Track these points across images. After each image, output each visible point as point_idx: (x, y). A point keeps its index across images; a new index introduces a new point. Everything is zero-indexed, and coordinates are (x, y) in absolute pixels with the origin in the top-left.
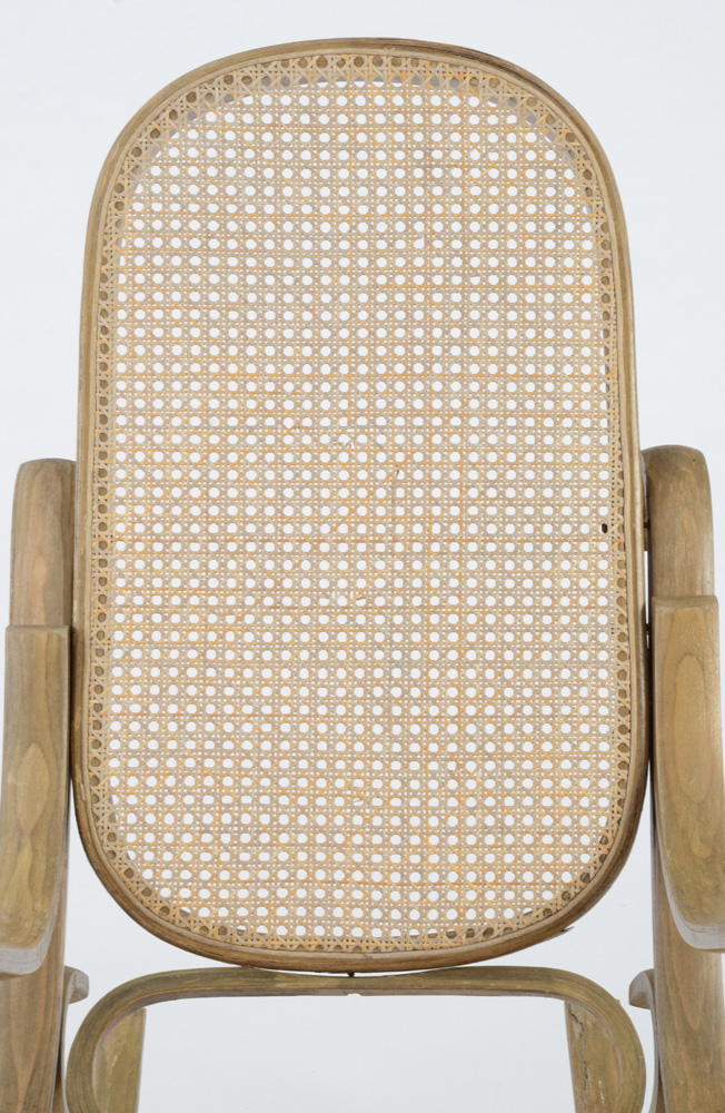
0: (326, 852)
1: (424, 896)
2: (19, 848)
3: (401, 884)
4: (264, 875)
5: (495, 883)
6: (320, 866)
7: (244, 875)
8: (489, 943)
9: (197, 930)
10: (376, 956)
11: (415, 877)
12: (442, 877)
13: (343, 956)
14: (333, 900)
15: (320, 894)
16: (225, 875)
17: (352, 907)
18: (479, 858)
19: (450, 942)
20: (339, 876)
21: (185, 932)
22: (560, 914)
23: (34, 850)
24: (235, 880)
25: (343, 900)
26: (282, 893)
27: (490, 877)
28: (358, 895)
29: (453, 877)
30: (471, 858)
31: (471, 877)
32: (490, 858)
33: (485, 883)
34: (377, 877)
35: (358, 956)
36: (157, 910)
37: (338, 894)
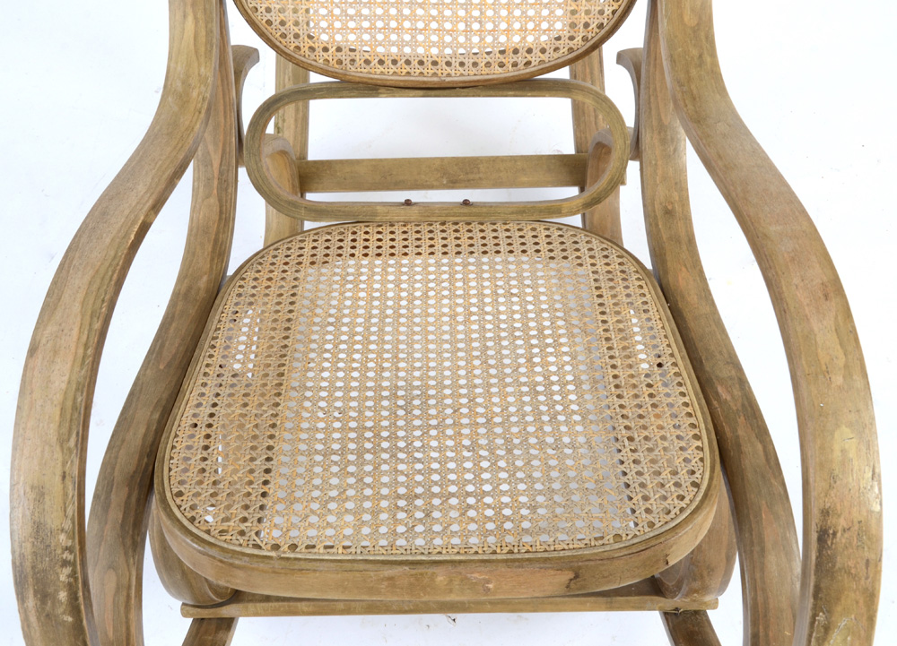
0: (410, 8)
1: (482, 39)
2: (185, 16)
3: (466, 31)
4: (366, 24)
5: (534, 30)
6: (407, 18)
7: (352, 25)
8: (528, 71)
9: (321, 61)
10: (448, 79)
11: (476, 26)
12: (495, 26)
13: (425, 79)
14: (416, 42)
15: (407, 37)
16: (338, 25)
17: (430, 47)
18: (523, 13)
19: (500, 70)
20: (420, 25)
21: (314, 63)
22: (580, 51)
23: (196, 18)
24: (345, 28)
25: (424, 41)
26: (380, 37)
27: (531, 26)
28: (434, 38)
29: (503, 26)
30: (517, 13)
31: (517, 26)
32: (531, 13)
33: (526, 30)
34: (448, 26)
35: (435, 79)
36: (292, 48)
37: (420, 38)
